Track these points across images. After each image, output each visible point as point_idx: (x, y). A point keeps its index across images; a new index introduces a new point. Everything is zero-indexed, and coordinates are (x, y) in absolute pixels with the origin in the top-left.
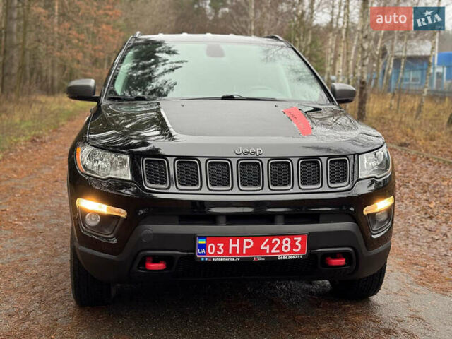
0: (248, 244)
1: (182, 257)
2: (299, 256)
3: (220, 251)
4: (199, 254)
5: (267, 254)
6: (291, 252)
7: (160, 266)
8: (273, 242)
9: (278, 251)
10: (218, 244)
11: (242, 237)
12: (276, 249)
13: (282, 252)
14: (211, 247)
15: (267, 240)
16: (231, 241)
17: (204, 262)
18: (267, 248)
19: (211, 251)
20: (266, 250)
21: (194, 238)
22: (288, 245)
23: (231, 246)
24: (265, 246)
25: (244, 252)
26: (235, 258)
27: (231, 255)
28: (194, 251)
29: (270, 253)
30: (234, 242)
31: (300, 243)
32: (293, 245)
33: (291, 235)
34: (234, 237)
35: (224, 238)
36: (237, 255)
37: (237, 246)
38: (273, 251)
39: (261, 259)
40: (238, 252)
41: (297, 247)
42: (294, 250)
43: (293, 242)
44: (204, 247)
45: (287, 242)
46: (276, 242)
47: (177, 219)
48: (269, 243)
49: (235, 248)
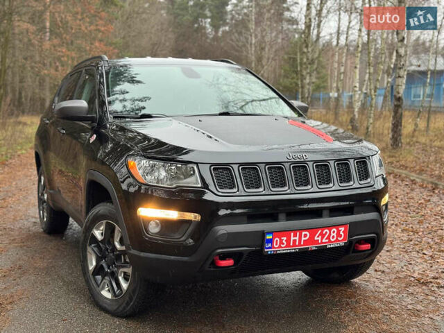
0: (305, 236)
1: (250, 253)
2: (342, 244)
3: (283, 244)
5: (319, 244)
6: (337, 240)
7: (229, 263)
8: (324, 233)
9: (327, 241)
10: (282, 238)
11: (301, 230)
12: (326, 239)
13: (330, 241)
14: (277, 241)
15: (320, 231)
16: (292, 234)
17: (271, 255)
18: (320, 239)
19: (276, 244)
20: (318, 240)
21: (263, 234)
22: (335, 235)
23: (292, 238)
24: (318, 237)
25: (302, 243)
26: (295, 249)
27: (292, 246)
28: (262, 247)
29: (322, 243)
30: (295, 236)
31: (343, 232)
32: (338, 234)
33: (337, 226)
34: (295, 231)
35: (286, 232)
36: (297, 246)
37: (297, 238)
38: (324, 241)
39: (315, 248)
40: (297, 243)
41: (341, 236)
42: (339, 239)
43: (339, 231)
44: (271, 241)
45: (334, 232)
46: (326, 232)
47: (245, 218)
48: (321, 234)
49: (296, 240)
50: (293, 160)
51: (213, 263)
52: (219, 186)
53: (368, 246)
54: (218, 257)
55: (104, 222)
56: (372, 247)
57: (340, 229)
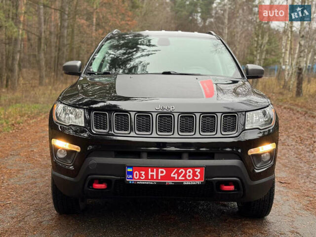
0: (162, 172)
2: (199, 182)
3: (142, 177)
4: (128, 179)
5: (176, 180)
6: (193, 179)
7: (103, 186)
8: (180, 172)
9: (184, 178)
10: (141, 172)
11: (158, 167)
12: (182, 177)
13: (186, 179)
14: (136, 174)
15: (176, 170)
16: (150, 170)
17: (132, 184)
18: (176, 176)
19: (136, 176)
20: (175, 177)
21: (124, 167)
22: (191, 174)
23: (150, 173)
24: (174, 174)
25: (159, 178)
26: (153, 182)
27: (150, 180)
28: (125, 176)
29: (178, 179)
30: (152, 171)
31: (199, 173)
32: (194, 174)
33: (193, 167)
34: (152, 167)
35: (145, 168)
36: (155, 180)
37: (154, 173)
38: (180, 178)
39: (171, 183)
40: (155, 178)
41: (197, 176)
42: (195, 178)
45: (190, 172)
46: (182, 172)
47: (113, 153)
48: (177, 172)
49: (153, 175)
52: (94, 126)
53: (231, 188)
56: (237, 188)
57: (196, 170)
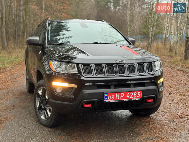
0: (122, 95)
1: (98, 102)
2: (139, 99)
3: (113, 98)
4: (105, 100)
5: (128, 99)
6: (137, 97)
9: (132, 97)
10: (112, 96)
11: (120, 92)
13: (134, 98)
14: (110, 97)
16: (116, 94)
17: (107, 103)
18: (129, 96)
19: (109, 98)
20: (128, 97)
21: (103, 94)
22: (136, 95)
23: (117, 96)
24: (128, 95)
25: (121, 98)
26: (118, 101)
27: (116, 99)
28: (103, 99)
29: (130, 98)
30: (118, 95)
31: (140, 94)
33: (137, 91)
34: (118, 93)
35: (114, 93)
37: (119, 96)
38: (131, 97)
39: (127, 101)
40: (119, 98)
42: (138, 97)
43: (137, 94)
44: (107, 97)
45: (135, 94)
46: (132, 94)
47: (96, 87)
49: (118, 97)
50: (118, 63)
51: (83, 106)
52: (85, 73)
53: (152, 100)
54: (85, 103)
55: (42, 87)
56: (154, 101)
57: (138, 92)
